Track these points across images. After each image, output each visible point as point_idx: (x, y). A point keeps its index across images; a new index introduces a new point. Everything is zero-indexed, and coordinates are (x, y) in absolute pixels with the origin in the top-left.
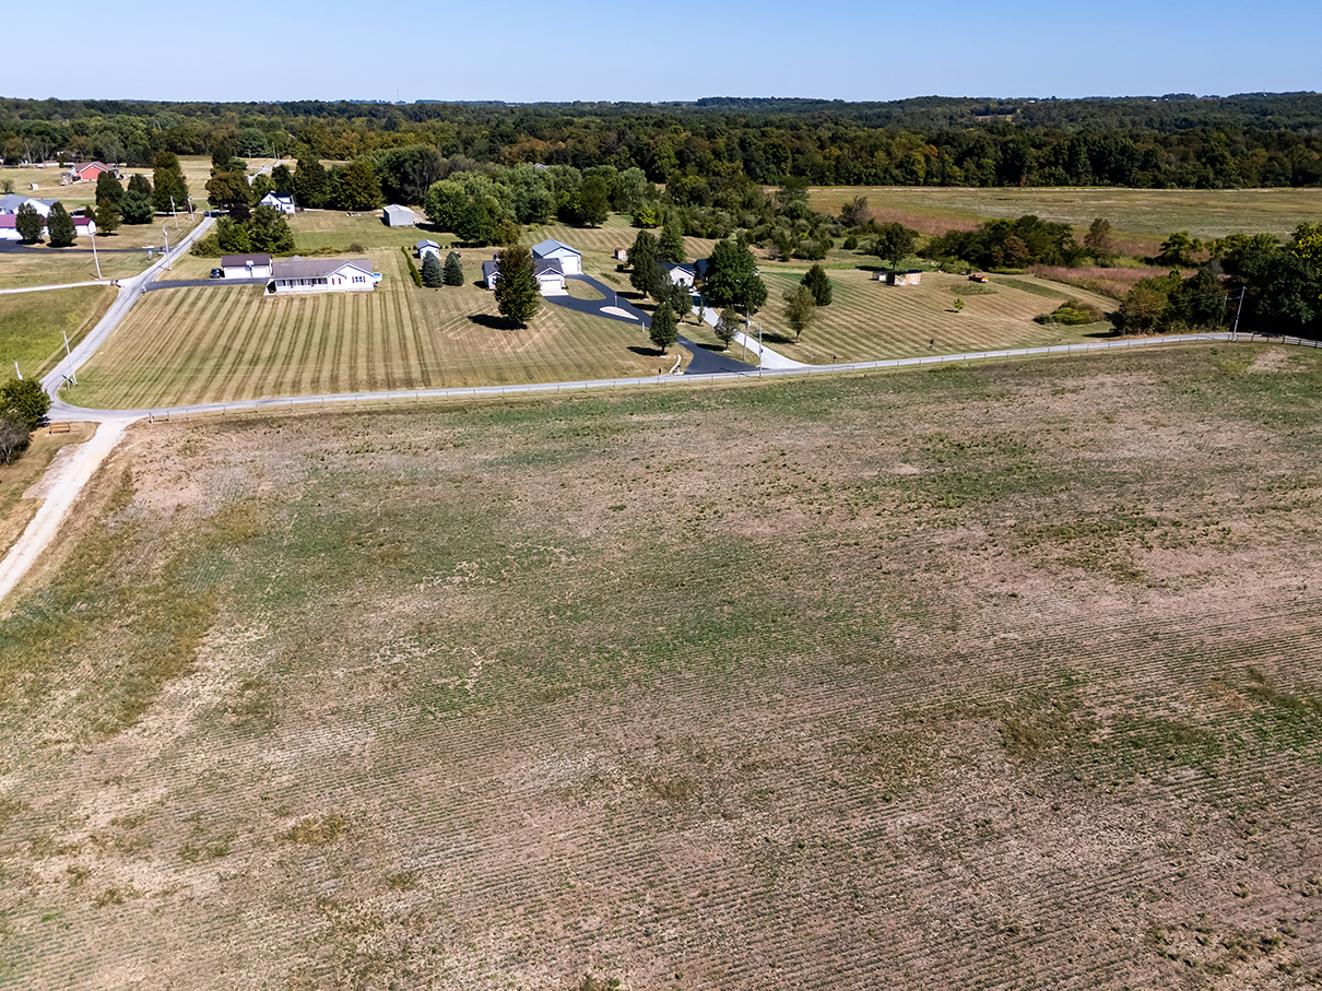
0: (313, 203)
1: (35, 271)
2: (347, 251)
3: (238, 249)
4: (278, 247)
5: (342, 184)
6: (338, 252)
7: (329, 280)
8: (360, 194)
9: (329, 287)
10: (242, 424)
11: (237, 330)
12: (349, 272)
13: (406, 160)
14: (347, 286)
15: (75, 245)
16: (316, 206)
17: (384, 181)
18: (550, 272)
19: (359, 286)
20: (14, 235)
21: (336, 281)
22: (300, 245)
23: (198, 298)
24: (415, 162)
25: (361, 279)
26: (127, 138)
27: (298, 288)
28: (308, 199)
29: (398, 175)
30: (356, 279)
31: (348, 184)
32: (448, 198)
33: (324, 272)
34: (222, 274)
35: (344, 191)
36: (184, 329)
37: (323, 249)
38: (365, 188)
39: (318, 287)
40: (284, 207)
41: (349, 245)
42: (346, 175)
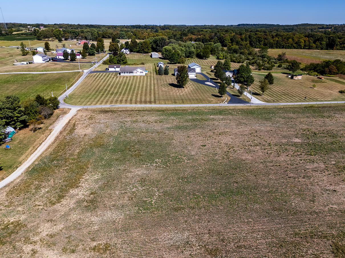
0: (134, 51)
1: (65, 67)
2: (140, 64)
3: (113, 63)
4: (123, 63)
5: (141, 46)
6: (138, 64)
7: (134, 72)
8: (145, 49)
9: (134, 74)
10: (105, 112)
11: (109, 85)
12: (139, 70)
13: (158, 40)
14: (138, 74)
15: (76, 61)
16: (134, 52)
17: (152, 46)
18: (192, 72)
19: (141, 74)
20: (62, 58)
21: (136, 73)
22: (129, 62)
23: (101, 76)
24: (160, 41)
25: (142, 72)
26: (93, 34)
27: (126, 74)
28: (133, 50)
29: (156, 44)
30: (141, 72)
31: (143, 46)
32: (167, 50)
33: (133, 70)
34: (108, 69)
35: (142, 48)
36: (97, 84)
37: (134, 64)
38: (147, 48)
39: (131, 74)
40: (127, 52)
41: (141, 62)
42: (142, 44)
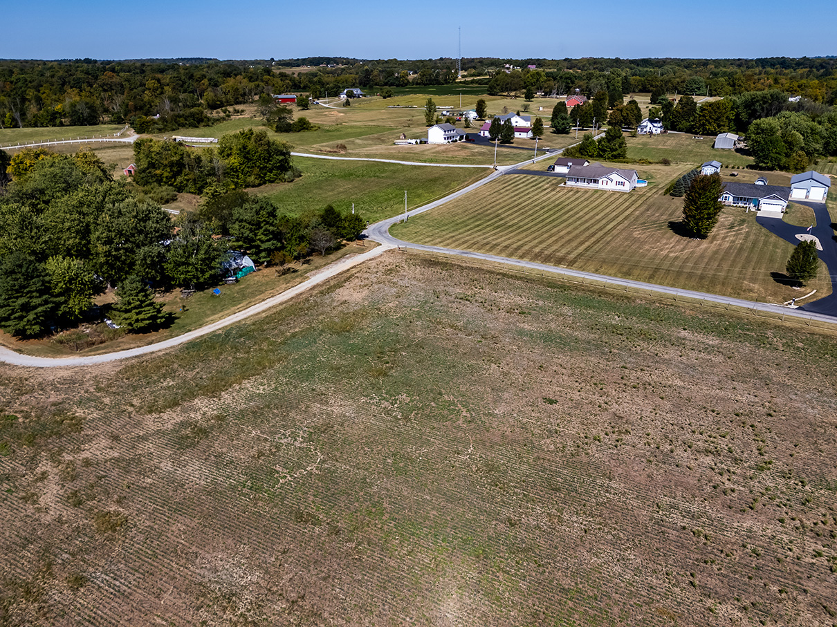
0: (680, 128)
2: (657, 163)
4: (612, 156)
5: (700, 116)
6: (650, 163)
7: (600, 181)
8: (710, 123)
9: (600, 186)
12: (615, 177)
13: (758, 101)
14: (611, 186)
17: (738, 115)
18: (774, 198)
19: (620, 188)
21: (605, 182)
25: (623, 184)
27: (580, 184)
29: (750, 111)
30: (618, 183)
31: (704, 116)
32: (762, 130)
33: (599, 176)
34: (553, 169)
35: (700, 120)
36: (493, 200)
38: (717, 119)
39: (592, 185)
41: (661, 159)
